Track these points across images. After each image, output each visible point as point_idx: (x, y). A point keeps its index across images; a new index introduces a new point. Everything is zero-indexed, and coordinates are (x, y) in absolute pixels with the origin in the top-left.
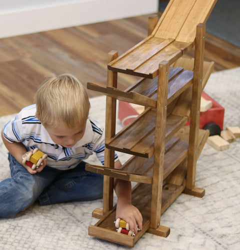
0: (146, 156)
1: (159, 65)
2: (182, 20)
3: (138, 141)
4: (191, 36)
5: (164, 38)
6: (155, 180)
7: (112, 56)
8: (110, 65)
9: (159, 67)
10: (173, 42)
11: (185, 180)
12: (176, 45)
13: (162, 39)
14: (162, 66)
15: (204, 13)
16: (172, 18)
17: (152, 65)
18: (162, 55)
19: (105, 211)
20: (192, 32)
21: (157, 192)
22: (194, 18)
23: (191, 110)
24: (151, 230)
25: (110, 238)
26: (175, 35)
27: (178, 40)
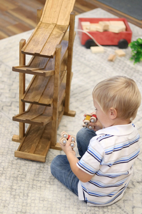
0: (49, 105)
1: (56, 48)
2: (58, 9)
3: (41, 94)
4: (66, 20)
5: (48, 23)
6: (54, 118)
7: (22, 44)
8: (23, 50)
9: (56, 50)
10: (55, 26)
11: (64, 107)
12: (58, 28)
13: (48, 24)
14: (58, 49)
15: (72, 4)
16: (51, 8)
17: (50, 48)
18: (53, 38)
19: (21, 137)
20: (66, 17)
21: (56, 125)
22: (66, 7)
23: (67, 66)
24: (52, 146)
25: (29, 158)
26: (56, 20)
27: (58, 24)
